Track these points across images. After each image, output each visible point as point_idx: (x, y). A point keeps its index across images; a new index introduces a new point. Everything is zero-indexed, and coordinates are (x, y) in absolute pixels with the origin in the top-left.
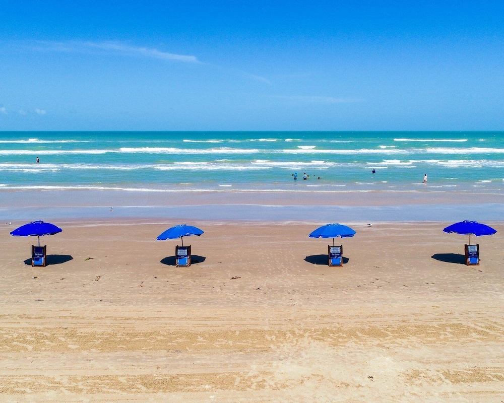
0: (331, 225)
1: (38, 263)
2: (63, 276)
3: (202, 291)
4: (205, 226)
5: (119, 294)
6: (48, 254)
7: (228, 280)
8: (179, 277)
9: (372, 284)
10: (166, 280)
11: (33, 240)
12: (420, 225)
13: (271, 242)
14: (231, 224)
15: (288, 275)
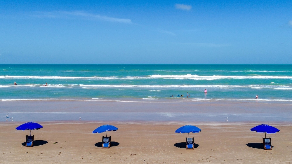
0: (187, 126)
1: (29, 145)
2: (42, 152)
3: (114, 162)
4: (122, 125)
5: (71, 162)
6: (34, 140)
7: (129, 156)
8: (103, 153)
9: (207, 159)
10: (96, 155)
11: (27, 132)
12: (247, 125)
13: (158, 135)
14: (138, 124)
15: (162, 154)
